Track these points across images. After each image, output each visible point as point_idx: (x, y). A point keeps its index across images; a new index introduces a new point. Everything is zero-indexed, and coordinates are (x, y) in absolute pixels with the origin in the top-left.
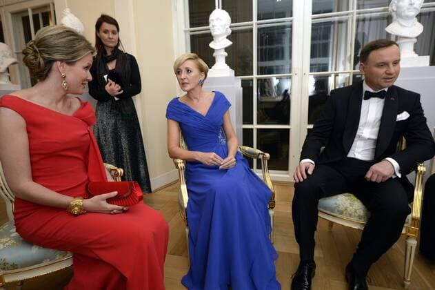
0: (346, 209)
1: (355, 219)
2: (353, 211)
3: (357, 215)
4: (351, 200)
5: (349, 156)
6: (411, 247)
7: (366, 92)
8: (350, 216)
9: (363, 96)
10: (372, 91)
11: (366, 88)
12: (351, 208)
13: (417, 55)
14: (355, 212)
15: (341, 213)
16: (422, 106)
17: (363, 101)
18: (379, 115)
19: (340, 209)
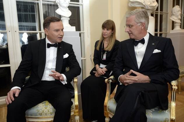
0: (43, 112)
1: (49, 116)
2: (47, 111)
3: (49, 113)
4: (45, 105)
5: (42, 80)
6: (77, 120)
7: (48, 43)
8: (46, 115)
9: (47, 46)
10: (50, 43)
11: (48, 41)
12: (46, 110)
13: (70, 26)
14: (48, 111)
15: (41, 114)
16: (74, 50)
17: (47, 48)
18: (56, 56)
19: (40, 113)
